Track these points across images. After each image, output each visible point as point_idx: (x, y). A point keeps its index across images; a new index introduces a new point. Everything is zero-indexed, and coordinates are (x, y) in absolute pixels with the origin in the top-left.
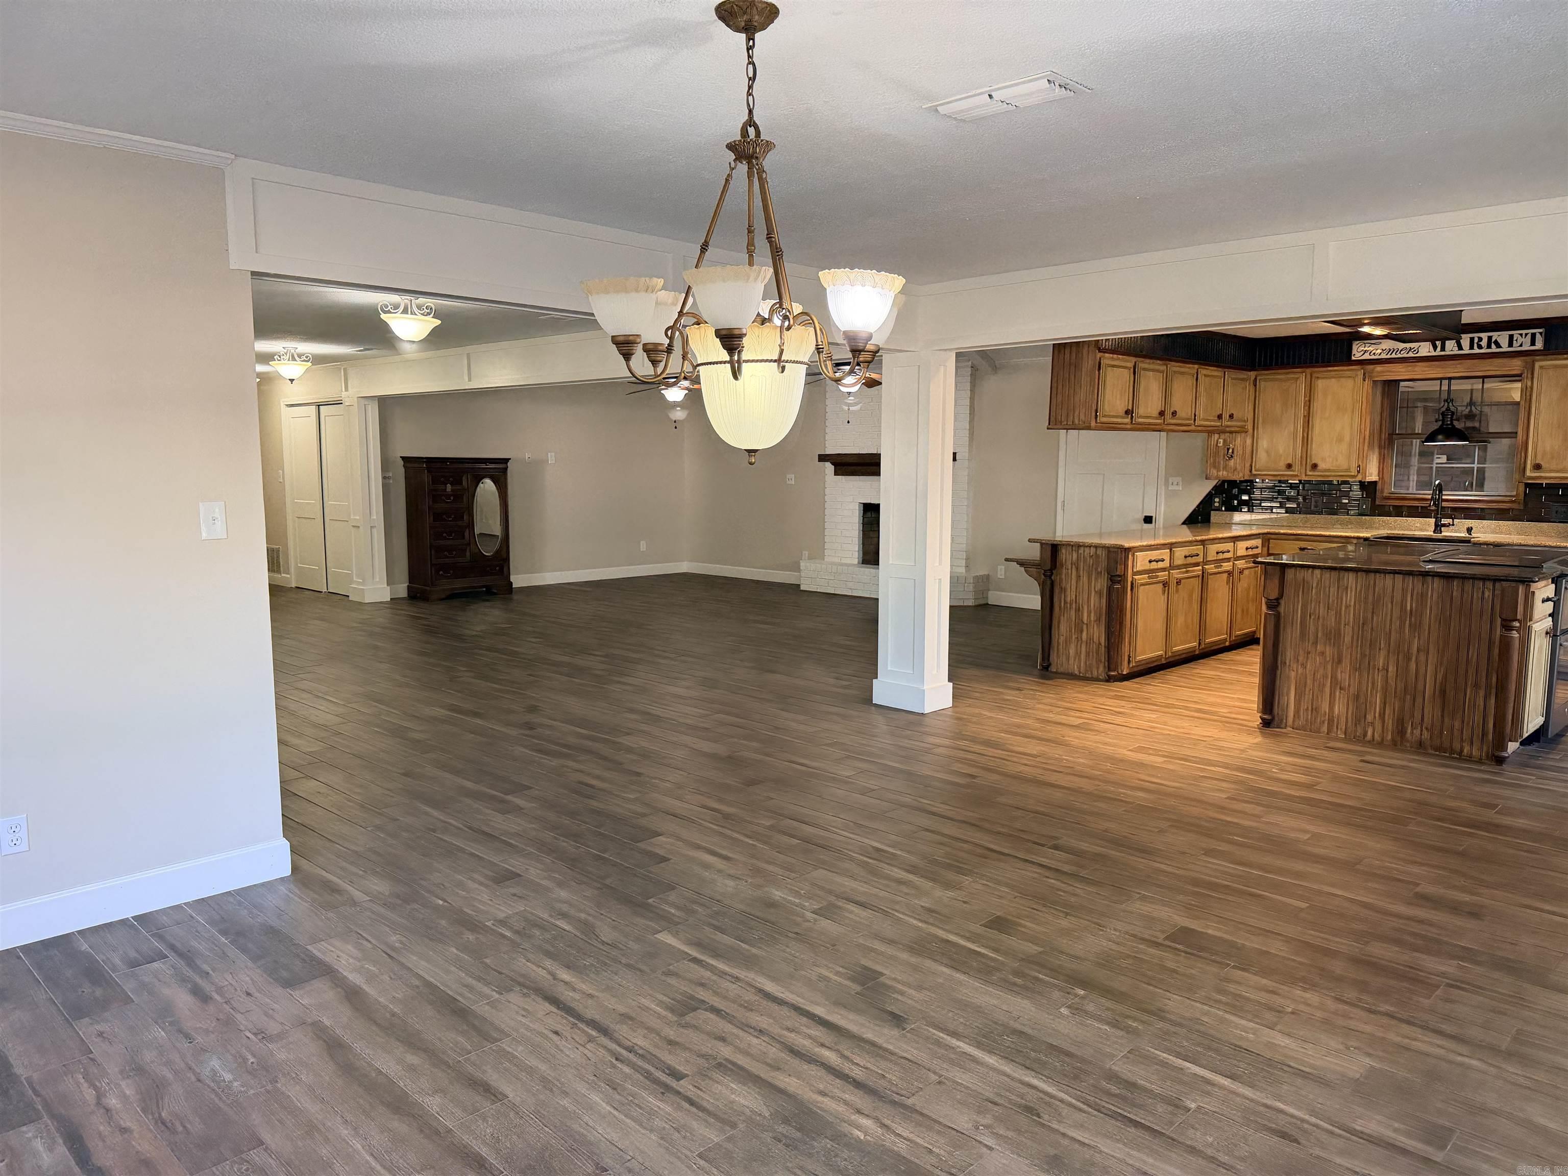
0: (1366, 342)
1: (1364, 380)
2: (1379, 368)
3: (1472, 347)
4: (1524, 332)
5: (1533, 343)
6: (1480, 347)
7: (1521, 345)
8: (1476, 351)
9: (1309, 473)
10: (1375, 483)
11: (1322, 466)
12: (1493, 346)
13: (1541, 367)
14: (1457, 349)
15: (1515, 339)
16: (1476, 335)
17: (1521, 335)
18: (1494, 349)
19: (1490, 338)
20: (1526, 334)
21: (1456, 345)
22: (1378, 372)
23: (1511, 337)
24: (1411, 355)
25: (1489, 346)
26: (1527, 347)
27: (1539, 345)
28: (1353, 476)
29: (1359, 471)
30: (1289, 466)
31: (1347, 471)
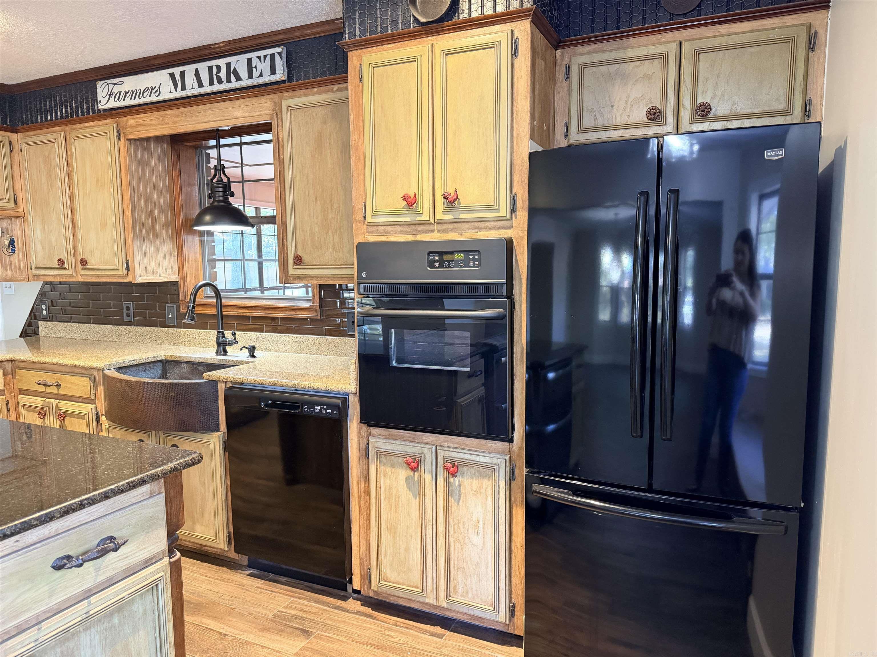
0: (109, 81)
1: (119, 139)
2: (131, 121)
3: (211, 83)
4: (262, 53)
5: (273, 72)
6: (220, 81)
7: (261, 75)
8: (217, 87)
9: (83, 272)
10: (175, 284)
11: (92, 262)
12: (233, 77)
13: (290, 109)
14: (196, 85)
15: (254, 66)
16: (213, 63)
17: (259, 58)
18: (235, 84)
19: (228, 65)
20: (265, 57)
21: (195, 80)
22: (132, 127)
23: (250, 61)
24: (154, 98)
25: (229, 81)
26: (267, 78)
27: (281, 74)
28: (122, 276)
29: (128, 268)
30: (61, 263)
31: (114, 268)
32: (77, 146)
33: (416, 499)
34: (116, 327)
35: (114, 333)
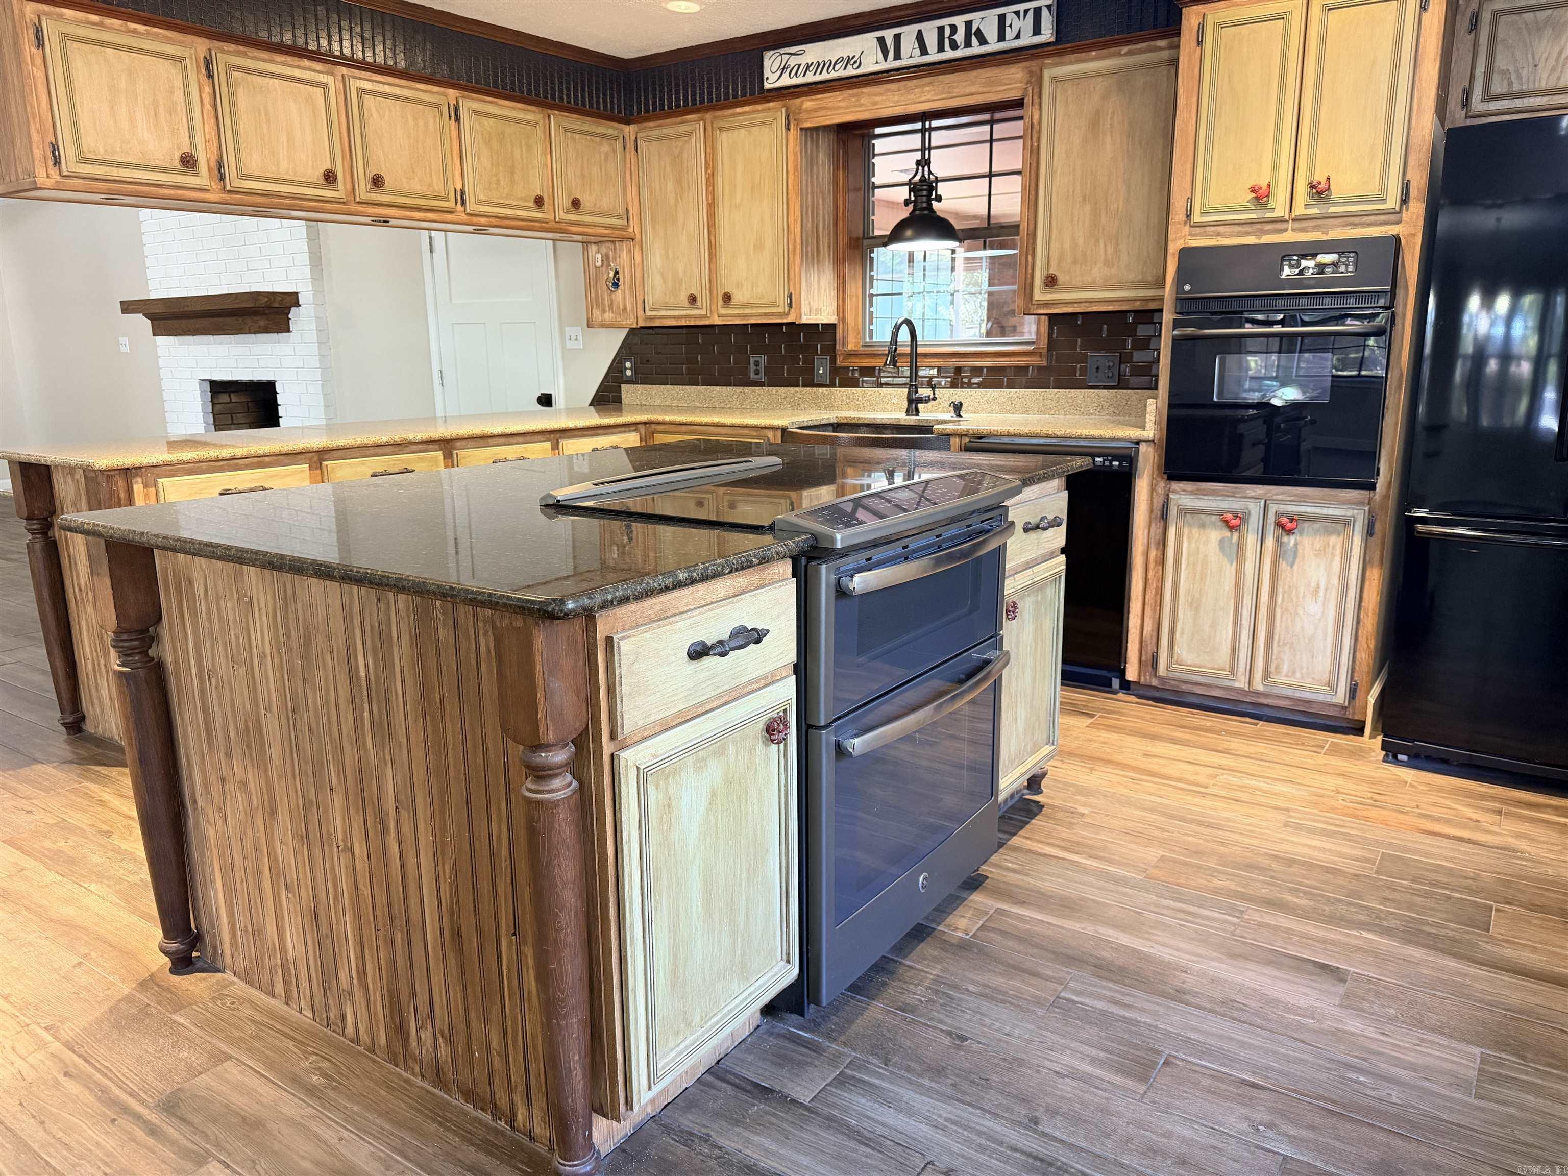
0: (782, 51)
1: (788, 129)
2: (808, 103)
3: (941, 49)
4: (1021, 7)
5: (1037, 31)
6: (954, 46)
7: (1018, 36)
8: (949, 54)
9: (723, 311)
10: (833, 326)
11: (737, 298)
12: (974, 40)
13: (1054, 79)
14: (918, 52)
15: (1008, 24)
16: (946, 22)
17: (1017, 13)
18: (976, 49)
19: (969, 24)
20: (1026, 11)
21: (916, 45)
22: (808, 111)
23: (1002, 18)
24: (851, 71)
25: (968, 44)
26: (1027, 40)
27: (1047, 34)
28: (780, 315)
29: (790, 305)
30: (693, 299)
31: (773, 305)
32: (725, 140)
33: (1232, 564)
34: (739, 389)
35: (735, 396)
